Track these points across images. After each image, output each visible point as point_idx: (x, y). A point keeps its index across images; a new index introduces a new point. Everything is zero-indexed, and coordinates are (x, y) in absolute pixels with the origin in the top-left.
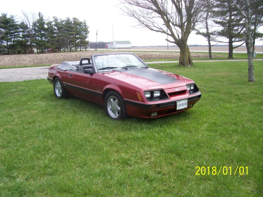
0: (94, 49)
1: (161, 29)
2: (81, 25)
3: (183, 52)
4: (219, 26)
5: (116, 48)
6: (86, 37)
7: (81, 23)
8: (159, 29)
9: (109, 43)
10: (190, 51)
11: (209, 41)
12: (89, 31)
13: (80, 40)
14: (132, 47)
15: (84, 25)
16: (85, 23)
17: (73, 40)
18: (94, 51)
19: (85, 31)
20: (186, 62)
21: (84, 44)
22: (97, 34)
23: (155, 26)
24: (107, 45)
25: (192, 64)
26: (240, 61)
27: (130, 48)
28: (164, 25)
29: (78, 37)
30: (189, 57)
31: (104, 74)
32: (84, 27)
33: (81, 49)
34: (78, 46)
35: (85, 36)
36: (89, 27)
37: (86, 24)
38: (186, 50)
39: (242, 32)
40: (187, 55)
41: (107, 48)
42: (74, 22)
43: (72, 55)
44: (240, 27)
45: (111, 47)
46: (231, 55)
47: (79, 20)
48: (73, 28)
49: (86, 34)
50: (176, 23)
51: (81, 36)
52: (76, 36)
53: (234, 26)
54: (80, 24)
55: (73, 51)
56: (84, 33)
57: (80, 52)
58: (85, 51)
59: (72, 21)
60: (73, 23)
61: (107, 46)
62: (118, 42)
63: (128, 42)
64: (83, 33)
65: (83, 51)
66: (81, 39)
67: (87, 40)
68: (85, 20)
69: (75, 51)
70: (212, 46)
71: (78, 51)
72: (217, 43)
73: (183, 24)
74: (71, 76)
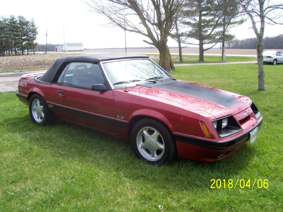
0: (43, 52)
1: (136, 28)
2: (29, 24)
3: (164, 56)
4: (189, 26)
5: (67, 51)
6: (34, 39)
7: (28, 22)
8: (134, 28)
9: (58, 45)
10: (171, 54)
11: (179, 42)
12: (37, 32)
13: (27, 42)
14: (84, 49)
15: (31, 25)
16: (33, 23)
17: (19, 41)
18: (43, 54)
19: (33, 32)
20: (167, 67)
21: (31, 46)
22: (46, 36)
23: (128, 25)
24: (56, 47)
25: (174, 69)
26: (217, 65)
27: (82, 51)
28: (141, 24)
29: (25, 39)
30: (170, 60)
31: (128, 91)
32: (32, 27)
33: (28, 52)
34: (25, 48)
35: (33, 37)
36: (37, 28)
37: (35, 24)
38: (167, 53)
39: (213, 33)
40: (169, 59)
41: (56, 51)
42: (20, 21)
43: (20, 59)
44: (210, 28)
45: (62, 50)
46: (201, 59)
47: (26, 19)
48: (19, 28)
49: (34, 35)
50: (154, 22)
51: (28, 37)
52: (22, 37)
53: (204, 27)
54: (26, 24)
55: (20, 55)
56: (32, 34)
57: (27, 56)
58: (34, 55)
59: (18, 19)
60: (18, 22)
61: (56, 49)
62: (69, 45)
63: (80, 45)
64: (30, 34)
65: (31, 55)
66: (29, 40)
67: (35, 42)
68: (32, 19)
69: (21, 55)
70: (183, 48)
71: (25, 55)
72: (188, 45)
73: (163, 23)
74: (64, 93)
